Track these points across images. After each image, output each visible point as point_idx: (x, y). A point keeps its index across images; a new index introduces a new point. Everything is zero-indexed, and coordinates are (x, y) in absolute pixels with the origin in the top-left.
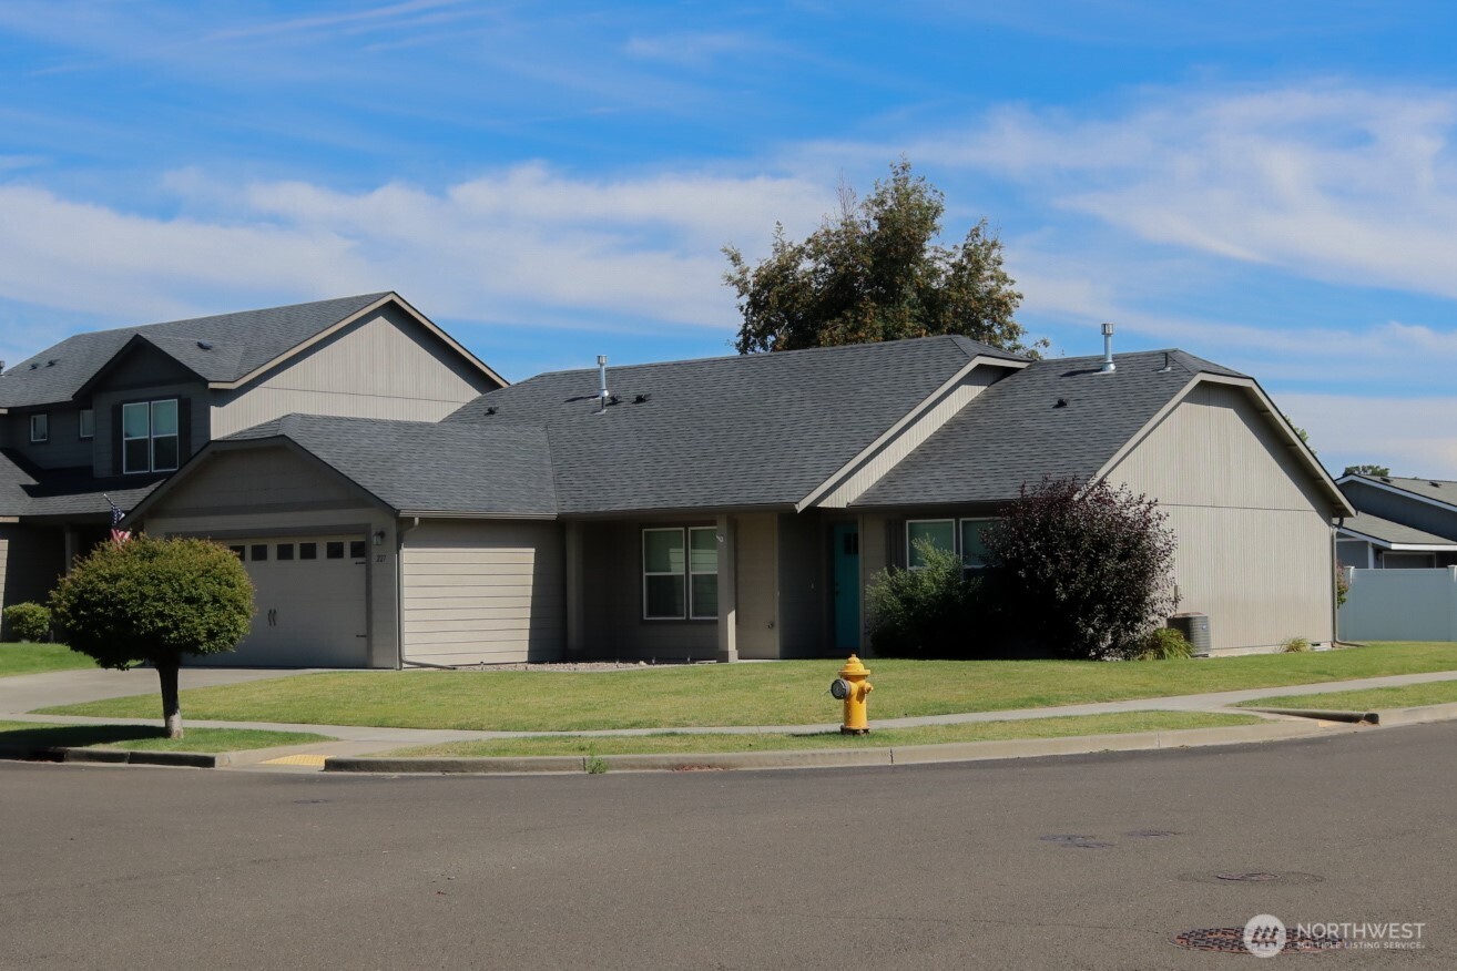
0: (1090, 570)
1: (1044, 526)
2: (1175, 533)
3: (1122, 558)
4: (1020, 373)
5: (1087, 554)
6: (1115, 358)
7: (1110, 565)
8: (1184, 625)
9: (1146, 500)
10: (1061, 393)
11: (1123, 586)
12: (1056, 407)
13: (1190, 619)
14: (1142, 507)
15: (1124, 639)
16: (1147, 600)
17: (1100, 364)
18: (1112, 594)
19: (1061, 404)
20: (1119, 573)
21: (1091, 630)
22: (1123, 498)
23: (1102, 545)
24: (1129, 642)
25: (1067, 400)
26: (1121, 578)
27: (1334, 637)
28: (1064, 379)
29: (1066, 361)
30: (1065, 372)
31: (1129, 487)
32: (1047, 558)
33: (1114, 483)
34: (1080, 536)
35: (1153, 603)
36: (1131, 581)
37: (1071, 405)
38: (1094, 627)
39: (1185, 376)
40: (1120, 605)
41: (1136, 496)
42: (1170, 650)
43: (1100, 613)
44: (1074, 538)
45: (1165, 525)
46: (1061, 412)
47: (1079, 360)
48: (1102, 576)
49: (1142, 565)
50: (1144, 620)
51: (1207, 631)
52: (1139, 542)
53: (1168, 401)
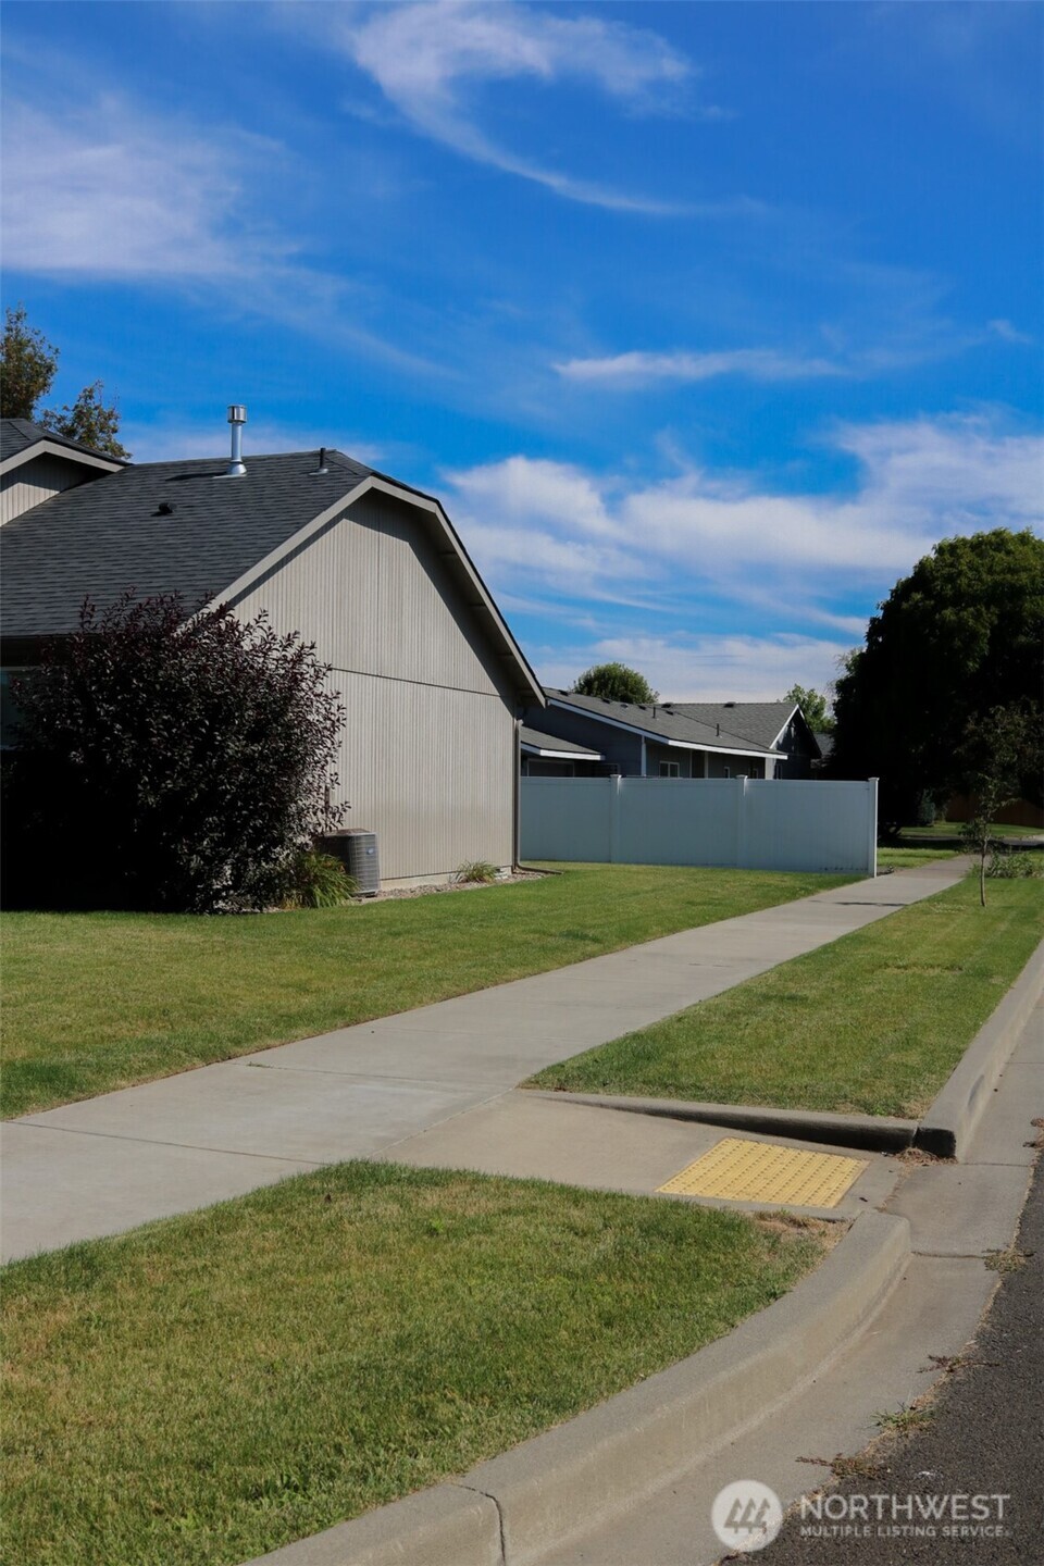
0: (198, 756)
1: (122, 678)
2: (341, 701)
3: (253, 737)
4: (109, 478)
5: (193, 727)
6: (245, 461)
7: (233, 748)
8: (342, 849)
9: (297, 643)
10: (162, 497)
11: (254, 785)
12: (157, 514)
13: (350, 838)
14: (291, 652)
15: (252, 872)
16: (293, 808)
17: (227, 465)
18: (235, 797)
19: (165, 510)
20: (248, 761)
21: (196, 861)
22: (258, 636)
23: (220, 713)
24: (260, 880)
25: (175, 506)
26: (252, 771)
27: (515, 860)
28: (170, 484)
29: (174, 465)
30: (174, 475)
31: (271, 621)
32: (123, 731)
33: (243, 614)
34: (183, 695)
35: (301, 813)
36: (270, 777)
37: (178, 512)
38: (201, 854)
39: (352, 480)
40: (246, 819)
41: (280, 634)
42: (324, 890)
43: (212, 830)
44: (173, 697)
45: (326, 686)
46: (164, 521)
47: (194, 463)
48: (222, 766)
49: (287, 749)
50: (287, 842)
51: (373, 857)
52: (284, 712)
53: (326, 507)
